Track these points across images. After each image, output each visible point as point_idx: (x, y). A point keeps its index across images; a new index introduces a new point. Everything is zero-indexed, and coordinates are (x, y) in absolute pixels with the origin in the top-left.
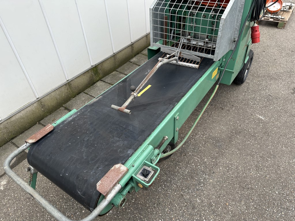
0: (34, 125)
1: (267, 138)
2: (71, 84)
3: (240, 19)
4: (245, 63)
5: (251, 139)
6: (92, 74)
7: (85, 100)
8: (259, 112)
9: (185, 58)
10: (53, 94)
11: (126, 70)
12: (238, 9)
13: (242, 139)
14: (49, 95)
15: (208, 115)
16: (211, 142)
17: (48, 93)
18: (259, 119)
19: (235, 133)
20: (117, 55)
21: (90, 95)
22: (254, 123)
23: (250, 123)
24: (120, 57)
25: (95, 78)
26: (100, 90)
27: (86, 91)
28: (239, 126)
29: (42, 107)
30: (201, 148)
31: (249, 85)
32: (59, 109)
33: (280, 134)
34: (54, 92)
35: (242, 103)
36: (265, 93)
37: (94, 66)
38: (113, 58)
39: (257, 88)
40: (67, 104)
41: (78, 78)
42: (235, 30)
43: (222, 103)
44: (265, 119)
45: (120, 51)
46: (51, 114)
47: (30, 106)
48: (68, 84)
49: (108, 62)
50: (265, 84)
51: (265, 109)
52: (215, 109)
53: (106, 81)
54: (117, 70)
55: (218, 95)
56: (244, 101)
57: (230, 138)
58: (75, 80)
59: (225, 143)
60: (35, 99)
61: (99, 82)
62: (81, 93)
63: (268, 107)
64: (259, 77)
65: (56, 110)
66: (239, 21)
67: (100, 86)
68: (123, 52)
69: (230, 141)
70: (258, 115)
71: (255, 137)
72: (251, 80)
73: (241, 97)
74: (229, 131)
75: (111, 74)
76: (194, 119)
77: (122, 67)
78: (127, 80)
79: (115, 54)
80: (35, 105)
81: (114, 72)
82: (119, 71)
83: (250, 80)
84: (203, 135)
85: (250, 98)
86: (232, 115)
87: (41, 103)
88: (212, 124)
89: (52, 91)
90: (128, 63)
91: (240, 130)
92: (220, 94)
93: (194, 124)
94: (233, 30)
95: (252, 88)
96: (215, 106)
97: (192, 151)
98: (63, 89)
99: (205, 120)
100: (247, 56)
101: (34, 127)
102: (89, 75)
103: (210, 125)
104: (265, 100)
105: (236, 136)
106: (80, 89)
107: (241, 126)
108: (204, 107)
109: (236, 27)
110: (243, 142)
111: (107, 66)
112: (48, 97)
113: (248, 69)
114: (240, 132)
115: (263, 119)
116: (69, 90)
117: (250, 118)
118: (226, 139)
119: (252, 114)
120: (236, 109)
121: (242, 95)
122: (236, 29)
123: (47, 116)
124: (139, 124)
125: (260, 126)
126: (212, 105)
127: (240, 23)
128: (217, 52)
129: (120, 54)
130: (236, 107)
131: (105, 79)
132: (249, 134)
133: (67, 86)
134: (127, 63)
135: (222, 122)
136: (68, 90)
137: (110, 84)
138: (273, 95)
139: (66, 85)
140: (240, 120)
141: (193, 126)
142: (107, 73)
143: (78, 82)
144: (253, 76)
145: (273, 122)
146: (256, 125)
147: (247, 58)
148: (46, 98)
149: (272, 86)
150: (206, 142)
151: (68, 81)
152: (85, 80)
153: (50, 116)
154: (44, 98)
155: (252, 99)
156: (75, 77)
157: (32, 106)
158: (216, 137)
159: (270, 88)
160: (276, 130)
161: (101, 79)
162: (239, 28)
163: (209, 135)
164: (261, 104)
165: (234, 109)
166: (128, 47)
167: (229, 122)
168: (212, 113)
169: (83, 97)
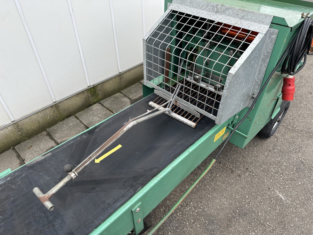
0: (8, 150)
1: (280, 231)
2: (59, 107)
3: (263, 71)
4: (271, 119)
5: (257, 229)
6: (88, 96)
7: (72, 126)
8: (280, 187)
9: (182, 108)
10: (33, 117)
11: (132, 93)
12: (262, 56)
13: (245, 227)
14: (29, 118)
15: (211, 176)
16: (203, 221)
17: (27, 115)
18: (278, 199)
19: (238, 214)
20: (123, 74)
21: (80, 121)
22: (270, 203)
23: (264, 203)
24: (127, 77)
25: (92, 100)
26: (93, 116)
27: (77, 115)
28: (247, 204)
29: (19, 131)
30: (187, 228)
31: (277, 142)
32: (41, 134)
33: (301, 229)
34: (36, 115)
35: (261, 167)
36: (296, 157)
37: (91, 87)
38: (118, 78)
39: (287, 148)
40: (52, 128)
41: (69, 100)
42: (256, 84)
43: (234, 163)
44: (286, 201)
45: (129, 71)
46: (30, 139)
47: (3, 130)
48: (56, 106)
49: (111, 82)
50: (299, 144)
51: (291, 183)
52: (223, 170)
53: (104, 105)
54: (122, 91)
55: (232, 148)
56: (264, 164)
57: (229, 220)
58: (65, 102)
59: (220, 227)
60: (10, 122)
61: (96, 105)
62: (71, 116)
63: (295, 181)
64: (294, 130)
65: (37, 134)
66: (262, 74)
67: (95, 110)
68: (132, 72)
69: (228, 226)
70: (277, 192)
71: (265, 226)
72: (282, 134)
73: (262, 158)
74: (231, 208)
75: (113, 96)
76: (191, 180)
77: (129, 88)
78: (96, 130)
79: (121, 73)
80: (10, 128)
81: (118, 94)
82: (124, 93)
83: (280, 133)
84: (195, 208)
85: (274, 162)
86: (242, 184)
87: (18, 126)
88: (212, 192)
89: (33, 113)
90: (138, 83)
91: (246, 210)
92: (235, 148)
93: (189, 188)
94: (252, 83)
95: (280, 146)
96: (223, 166)
97: (174, 230)
98: (48, 111)
99: (205, 185)
100: (278, 108)
101: (6, 152)
102: (83, 96)
103: (209, 194)
104: (294, 169)
105: (239, 219)
106: (70, 111)
107: (250, 203)
108: (209, 164)
109: (257, 80)
110: (246, 231)
111: (109, 87)
112: (27, 120)
113: (278, 121)
114: (245, 214)
115: (283, 198)
116: (56, 112)
117: (265, 193)
118: (224, 220)
119: (269, 189)
120: (250, 175)
121: (264, 155)
122: (257, 82)
123: (25, 140)
124: (73, 218)
125: (276, 209)
126: (220, 163)
127: (263, 76)
128: (221, 114)
129: (128, 74)
130: (251, 172)
131: (104, 102)
132: (258, 220)
133: (54, 108)
134: (136, 84)
135: (226, 192)
136: (54, 112)
137: (107, 109)
138: (307, 163)
139: (52, 107)
140: (251, 193)
141: (187, 190)
142: (108, 95)
143: (69, 103)
144: (286, 128)
145: (296, 208)
146: (271, 208)
147: (277, 110)
148: (24, 120)
149: (309, 148)
150: (195, 219)
151: (54, 102)
152: (78, 101)
153: (28, 141)
154: (22, 121)
155: (276, 164)
156: (65, 98)
157: (5, 129)
158: (211, 215)
159: (305, 151)
160: (298, 221)
161: (100, 102)
162: (260, 82)
163: (204, 210)
164: (286, 174)
165: (247, 174)
166: (140, 65)
167: (235, 194)
168: (216, 175)
169: (72, 122)
